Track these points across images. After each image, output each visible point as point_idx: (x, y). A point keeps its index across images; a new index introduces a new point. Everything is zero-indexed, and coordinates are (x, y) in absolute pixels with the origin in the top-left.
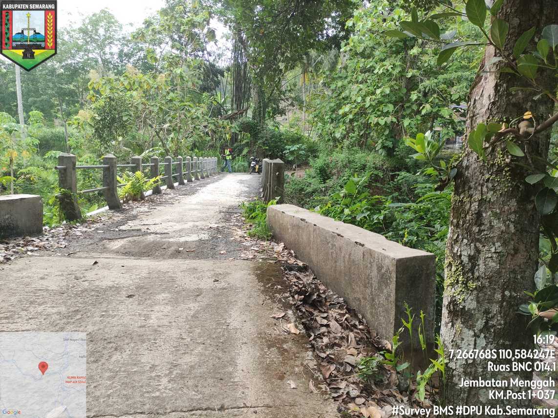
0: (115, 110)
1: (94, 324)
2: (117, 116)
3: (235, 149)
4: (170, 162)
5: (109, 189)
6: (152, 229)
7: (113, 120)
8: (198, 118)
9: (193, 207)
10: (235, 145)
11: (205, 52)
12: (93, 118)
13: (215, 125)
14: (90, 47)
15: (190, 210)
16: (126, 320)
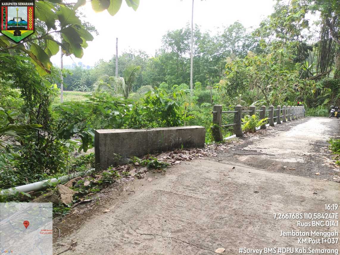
0: (239, 79)
1: (236, 204)
2: (240, 82)
3: (318, 100)
4: (272, 109)
5: (237, 125)
6: (264, 151)
7: (238, 84)
8: (292, 80)
9: (289, 139)
10: (318, 97)
11: (299, 36)
12: (227, 84)
13: (304, 84)
14: (227, 45)
15: (287, 141)
16: (255, 206)
